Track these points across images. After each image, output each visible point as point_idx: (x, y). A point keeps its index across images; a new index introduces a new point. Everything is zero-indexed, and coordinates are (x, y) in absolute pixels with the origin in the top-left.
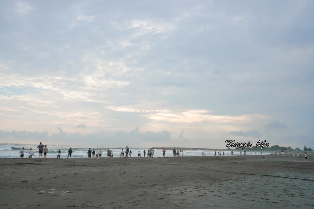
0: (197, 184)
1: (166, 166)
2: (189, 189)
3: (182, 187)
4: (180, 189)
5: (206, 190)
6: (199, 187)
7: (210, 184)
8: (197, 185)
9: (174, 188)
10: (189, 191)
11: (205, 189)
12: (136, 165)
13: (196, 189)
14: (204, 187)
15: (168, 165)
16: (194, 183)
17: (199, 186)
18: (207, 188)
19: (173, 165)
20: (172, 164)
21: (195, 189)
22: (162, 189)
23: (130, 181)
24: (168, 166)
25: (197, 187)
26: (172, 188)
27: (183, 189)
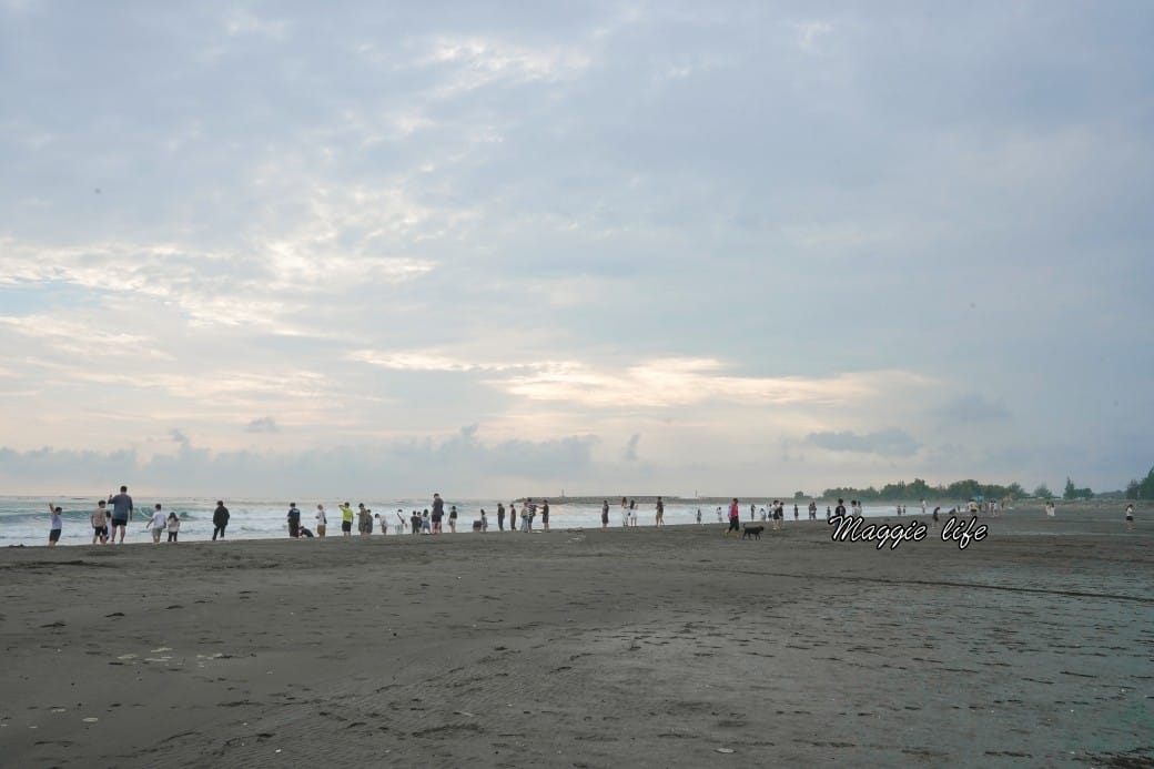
0: (688, 618)
1: (575, 560)
2: (658, 635)
3: (632, 629)
4: (629, 634)
5: (719, 635)
6: (695, 627)
7: (734, 616)
8: (689, 621)
9: (605, 633)
10: (660, 641)
11: (716, 631)
12: (466, 559)
13: (685, 635)
14: (712, 628)
15: (583, 555)
16: (676, 614)
17: (694, 625)
18: (724, 630)
19: (600, 555)
20: (597, 552)
21: (681, 632)
22: (561, 637)
23: (446, 615)
24: (587, 559)
25: (688, 628)
26: (597, 633)
27: (639, 635)
